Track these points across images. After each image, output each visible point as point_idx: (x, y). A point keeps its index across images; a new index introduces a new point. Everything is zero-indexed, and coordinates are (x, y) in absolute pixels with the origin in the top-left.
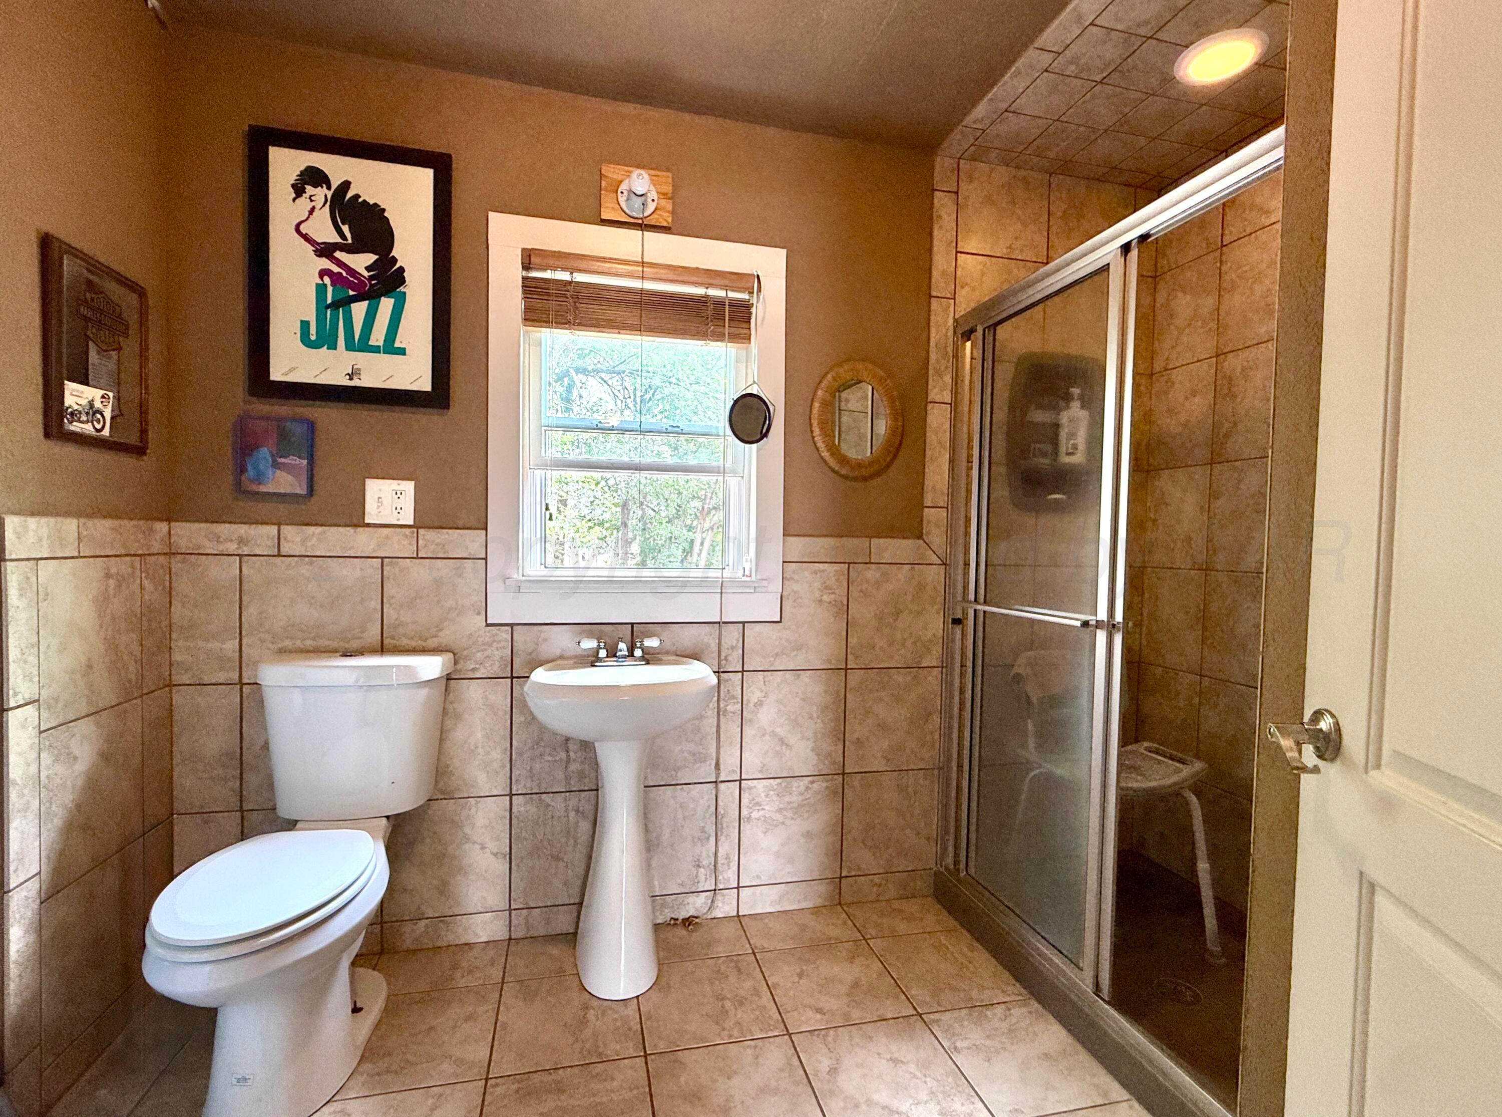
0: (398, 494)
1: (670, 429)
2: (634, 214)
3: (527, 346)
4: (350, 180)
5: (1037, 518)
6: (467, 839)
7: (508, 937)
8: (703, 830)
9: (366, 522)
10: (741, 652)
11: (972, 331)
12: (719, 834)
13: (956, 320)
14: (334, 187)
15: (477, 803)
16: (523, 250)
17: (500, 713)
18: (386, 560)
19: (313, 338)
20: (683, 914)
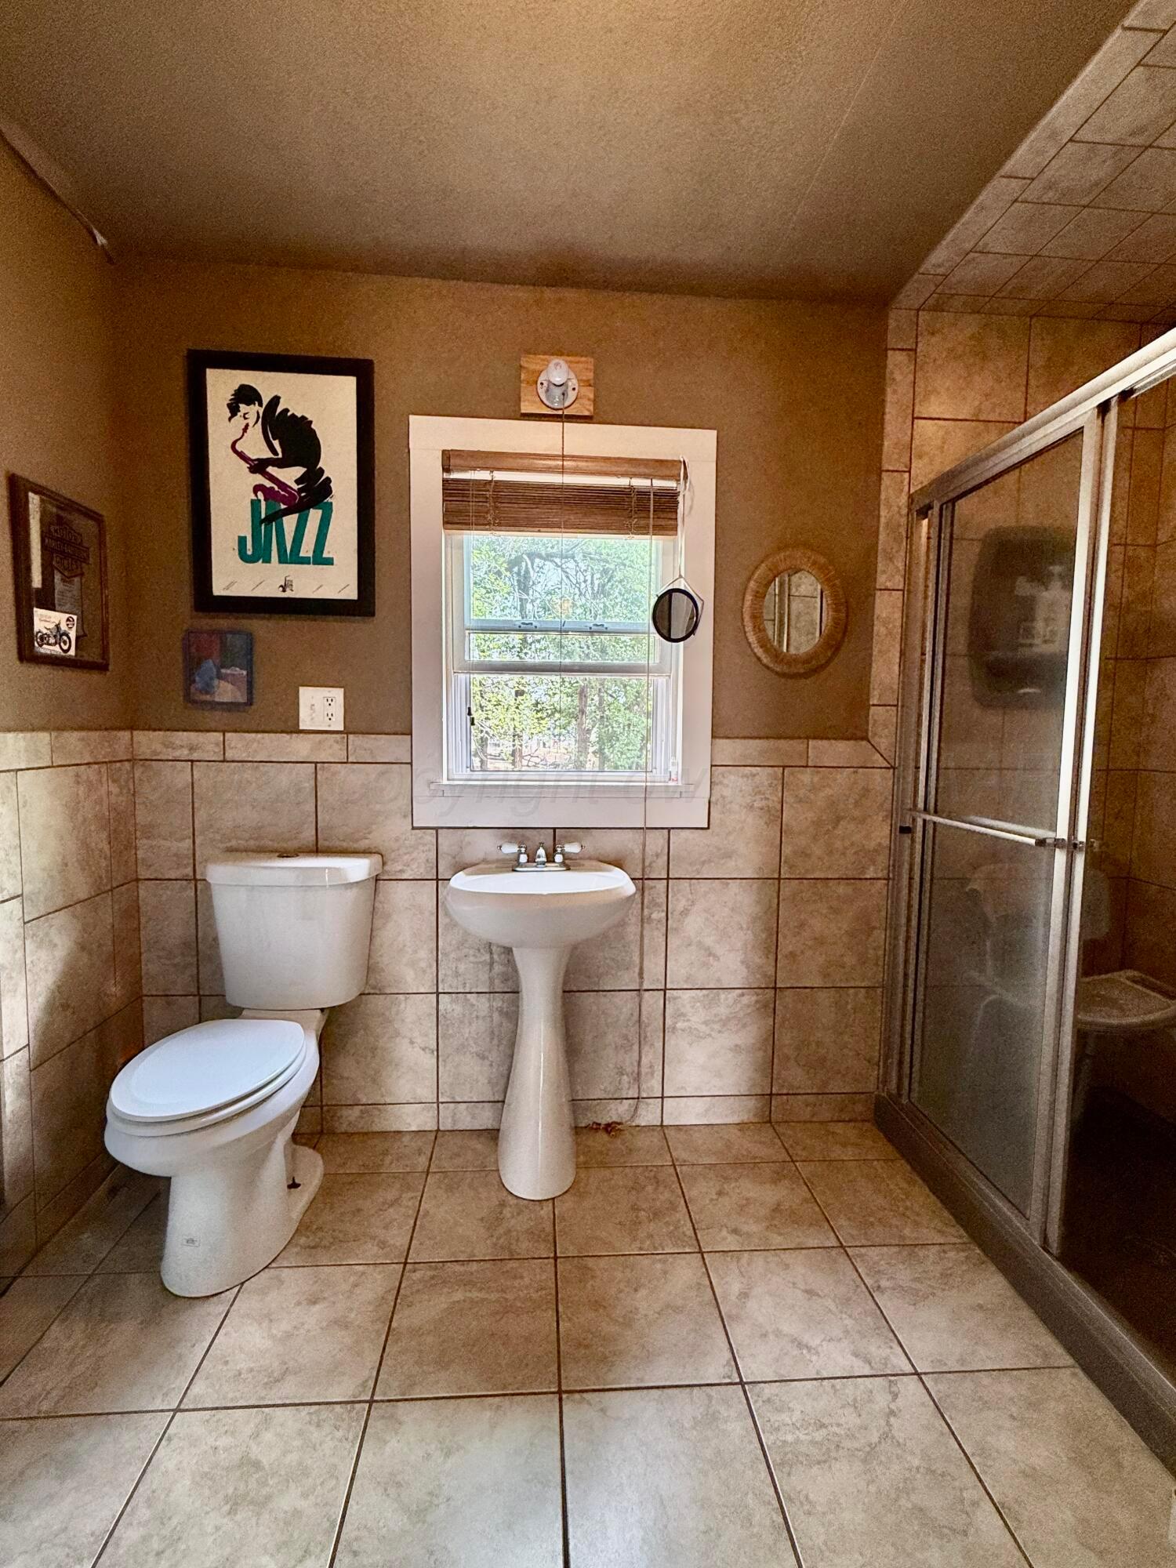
0: (330, 701)
1: (594, 628)
2: (556, 405)
3: (449, 549)
4: (279, 395)
5: (1004, 713)
6: (397, 1034)
7: (436, 1128)
8: (626, 1037)
9: (301, 728)
10: (666, 858)
11: (930, 507)
12: (642, 1042)
13: (911, 497)
14: (265, 403)
15: (406, 999)
16: (444, 451)
17: (427, 914)
18: (318, 765)
19: (249, 552)
20: (604, 1120)
